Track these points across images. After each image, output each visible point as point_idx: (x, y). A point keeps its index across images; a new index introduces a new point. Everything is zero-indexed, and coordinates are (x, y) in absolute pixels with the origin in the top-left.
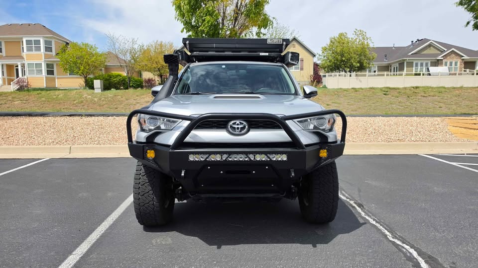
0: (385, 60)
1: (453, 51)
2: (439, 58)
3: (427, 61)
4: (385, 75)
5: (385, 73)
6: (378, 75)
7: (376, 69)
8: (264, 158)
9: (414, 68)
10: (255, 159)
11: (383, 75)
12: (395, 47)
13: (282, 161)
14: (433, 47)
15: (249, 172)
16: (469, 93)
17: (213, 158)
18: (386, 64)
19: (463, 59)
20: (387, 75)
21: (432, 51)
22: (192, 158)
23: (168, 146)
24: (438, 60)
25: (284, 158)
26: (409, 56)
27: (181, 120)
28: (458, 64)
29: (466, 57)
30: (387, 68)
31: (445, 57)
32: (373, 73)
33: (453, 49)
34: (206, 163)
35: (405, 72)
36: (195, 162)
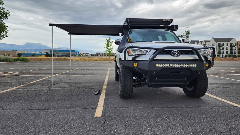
8: (187, 66)
10: (183, 66)
13: (194, 67)
15: (180, 72)
17: (166, 66)
22: (157, 66)
23: (147, 61)
25: (195, 66)
27: (150, 50)
34: (163, 68)
36: (159, 67)
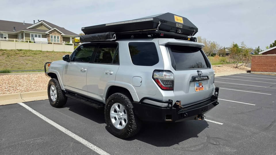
0: (14, 31)
1: (55, 29)
2: (47, 33)
3: (39, 34)
4: (15, 41)
5: (15, 40)
6: (9, 41)
7: (7, 36)
9: (31, 38)
11: (13, 41)
12: (25, 23)
14: (44, 25)
16: (55, 55)
18: (14, 33)
19: (62, 35)
20: (16, 41)
21: (43, 28)
24: (47, 34)
26: (27, 30)
28: (60, 38)
29: (63, 34)
30: (16, 36)
31: (51, 32)
32: (4, 39)
33: (55, 28)
35: (24, 40)
